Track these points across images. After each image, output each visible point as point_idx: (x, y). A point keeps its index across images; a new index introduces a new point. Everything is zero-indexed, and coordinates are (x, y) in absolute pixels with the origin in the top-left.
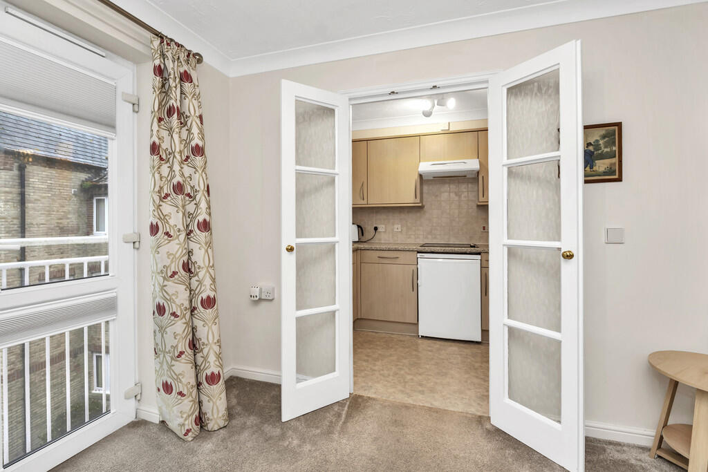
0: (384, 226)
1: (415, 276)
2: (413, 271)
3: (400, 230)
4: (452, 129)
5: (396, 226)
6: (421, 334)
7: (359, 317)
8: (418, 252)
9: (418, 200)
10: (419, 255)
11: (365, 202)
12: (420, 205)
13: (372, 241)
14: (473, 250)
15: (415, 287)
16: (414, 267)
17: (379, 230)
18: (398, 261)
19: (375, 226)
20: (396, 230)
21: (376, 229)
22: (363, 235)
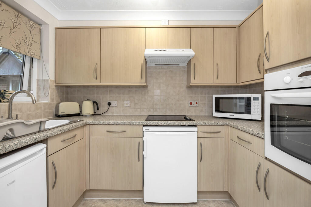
0: (116, 102)
1: (141, 147)
2: (139, 143)
3: (129, 105)
4: (171, 24)
5: (126, 102)
6: (145, 200)
7: (88, 189)
8: (144, 126)
9: (144, 81)
10: (145, 128)
11: (98, 81)
12: (145, 84)
13: (106, 114)
14: (188, 123)
15: (141, 158)
16: (140, 140)
17: (112, 105)
18: (125, 134)
19: (109, 101)
20: (125, 105)
21: (109, 104)
22: (98, 109)
